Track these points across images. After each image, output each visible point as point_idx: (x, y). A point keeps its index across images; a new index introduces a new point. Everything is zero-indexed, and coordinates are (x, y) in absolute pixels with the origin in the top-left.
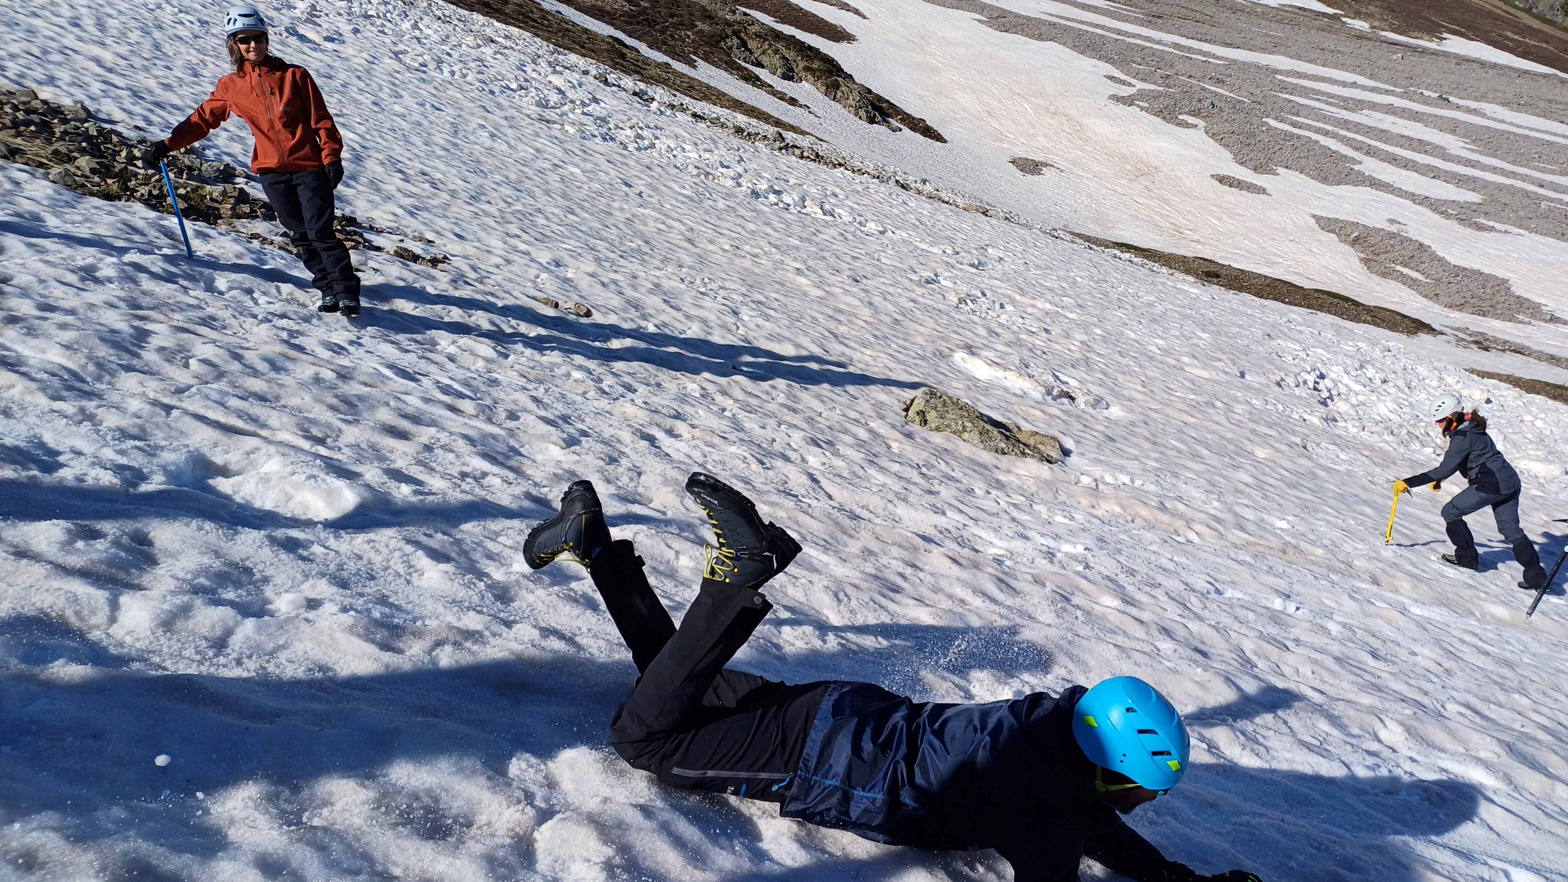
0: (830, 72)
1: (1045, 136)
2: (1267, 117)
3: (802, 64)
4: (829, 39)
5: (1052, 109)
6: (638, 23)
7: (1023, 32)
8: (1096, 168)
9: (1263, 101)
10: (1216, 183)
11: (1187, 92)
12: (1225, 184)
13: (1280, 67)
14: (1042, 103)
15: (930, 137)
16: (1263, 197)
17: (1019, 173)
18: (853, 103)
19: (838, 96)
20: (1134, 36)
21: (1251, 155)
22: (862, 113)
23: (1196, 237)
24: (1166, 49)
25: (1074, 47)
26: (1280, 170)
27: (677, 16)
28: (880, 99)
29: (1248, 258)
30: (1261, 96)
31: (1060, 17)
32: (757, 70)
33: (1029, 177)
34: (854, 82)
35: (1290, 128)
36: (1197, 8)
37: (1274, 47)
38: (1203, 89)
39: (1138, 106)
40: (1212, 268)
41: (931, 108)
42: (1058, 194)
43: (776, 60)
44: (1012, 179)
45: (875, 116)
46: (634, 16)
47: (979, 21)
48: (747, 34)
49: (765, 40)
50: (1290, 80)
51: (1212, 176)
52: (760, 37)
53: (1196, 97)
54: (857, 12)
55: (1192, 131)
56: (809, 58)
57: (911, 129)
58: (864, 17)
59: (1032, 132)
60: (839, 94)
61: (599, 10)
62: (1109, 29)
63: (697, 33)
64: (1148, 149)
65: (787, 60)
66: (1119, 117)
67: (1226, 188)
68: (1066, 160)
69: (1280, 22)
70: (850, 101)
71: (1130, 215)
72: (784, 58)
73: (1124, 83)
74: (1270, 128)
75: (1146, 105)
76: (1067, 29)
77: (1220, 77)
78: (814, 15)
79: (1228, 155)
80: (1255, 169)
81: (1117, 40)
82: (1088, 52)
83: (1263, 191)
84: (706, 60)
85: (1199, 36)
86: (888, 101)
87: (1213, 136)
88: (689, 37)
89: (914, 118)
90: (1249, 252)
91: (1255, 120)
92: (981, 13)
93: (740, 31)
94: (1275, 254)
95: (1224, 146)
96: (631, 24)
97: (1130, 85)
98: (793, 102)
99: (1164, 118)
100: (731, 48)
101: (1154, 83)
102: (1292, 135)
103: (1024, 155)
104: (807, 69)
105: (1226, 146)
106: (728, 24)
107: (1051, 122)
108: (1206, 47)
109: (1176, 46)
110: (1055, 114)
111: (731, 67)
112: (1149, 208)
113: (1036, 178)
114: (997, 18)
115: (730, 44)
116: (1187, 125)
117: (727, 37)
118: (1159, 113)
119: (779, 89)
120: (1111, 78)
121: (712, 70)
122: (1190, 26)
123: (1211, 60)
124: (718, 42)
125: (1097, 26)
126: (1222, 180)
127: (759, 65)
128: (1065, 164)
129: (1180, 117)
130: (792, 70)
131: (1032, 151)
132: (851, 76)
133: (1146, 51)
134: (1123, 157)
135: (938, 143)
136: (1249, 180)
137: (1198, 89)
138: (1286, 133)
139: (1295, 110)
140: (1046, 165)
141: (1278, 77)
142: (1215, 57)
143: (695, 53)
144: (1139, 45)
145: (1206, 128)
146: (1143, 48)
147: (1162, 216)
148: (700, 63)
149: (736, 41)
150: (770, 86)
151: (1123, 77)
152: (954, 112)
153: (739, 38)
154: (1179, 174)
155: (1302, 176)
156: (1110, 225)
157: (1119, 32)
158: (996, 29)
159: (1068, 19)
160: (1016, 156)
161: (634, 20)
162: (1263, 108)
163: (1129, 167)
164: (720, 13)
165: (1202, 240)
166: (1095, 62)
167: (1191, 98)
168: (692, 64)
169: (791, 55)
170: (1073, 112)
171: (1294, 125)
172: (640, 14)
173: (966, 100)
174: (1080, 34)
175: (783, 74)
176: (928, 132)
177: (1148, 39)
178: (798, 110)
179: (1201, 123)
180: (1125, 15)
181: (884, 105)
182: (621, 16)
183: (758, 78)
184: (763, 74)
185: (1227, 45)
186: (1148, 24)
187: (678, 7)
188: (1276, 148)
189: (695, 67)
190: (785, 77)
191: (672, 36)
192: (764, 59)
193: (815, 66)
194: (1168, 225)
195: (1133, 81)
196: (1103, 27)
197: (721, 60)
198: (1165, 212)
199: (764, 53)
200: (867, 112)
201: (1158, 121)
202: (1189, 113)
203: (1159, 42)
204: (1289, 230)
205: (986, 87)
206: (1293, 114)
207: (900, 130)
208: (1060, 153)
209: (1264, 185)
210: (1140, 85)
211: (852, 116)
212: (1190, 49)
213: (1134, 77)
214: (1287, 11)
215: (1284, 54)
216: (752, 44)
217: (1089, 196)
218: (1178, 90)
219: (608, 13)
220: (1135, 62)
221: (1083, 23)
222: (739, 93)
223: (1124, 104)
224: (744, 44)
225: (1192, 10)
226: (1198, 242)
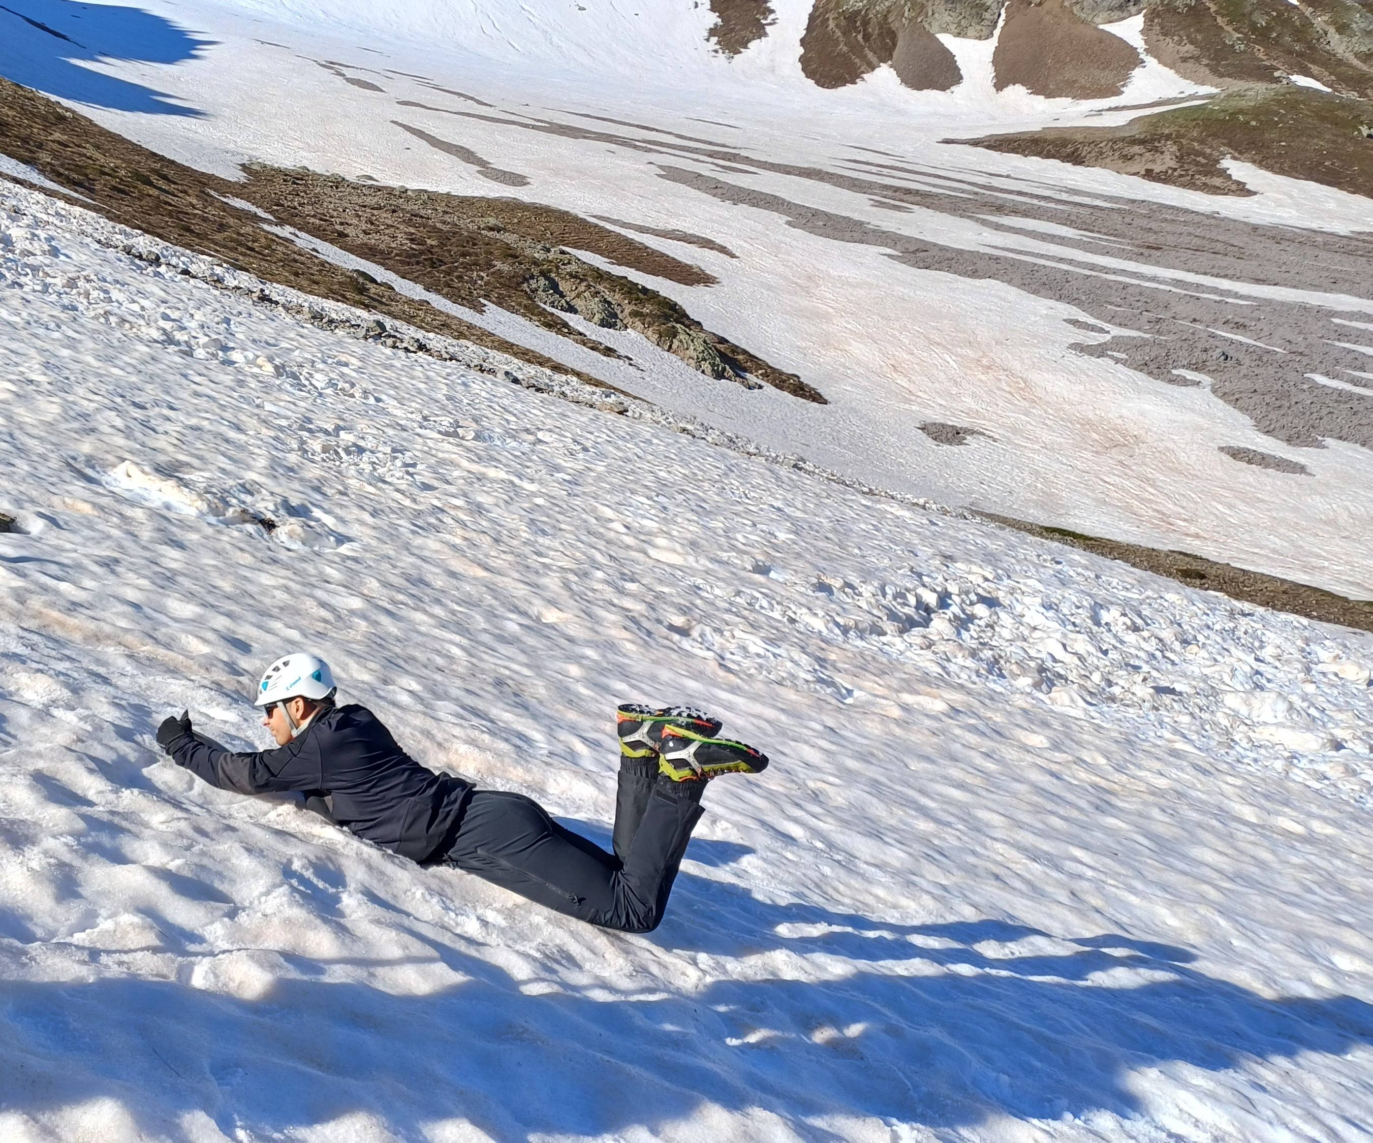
0: (667, 318)
1: (974, 395)
2: (1312, 371)
3: (628, 309)
4: (679, 281)
5: (984, 361)
6: (418, 263)
7: (950, 269)
8: (1046, 437)
9: (1307, 352)
10: (1226, 458)
11: (1189, 342)
12: (1241, 459)
13: (1339, 308)
14: (971, 354)
15: (803, 396)
16: (1300, 477)
17: (930, 443)
18: (694, 355)
19: (674, 346)
20: (1115, 272)
21: (1284, 421)
22: (706, 366)
23: (1193, 529)
24: (1162, 287)
25: (1023, 286)
26: (1329, 441)
27: (470, 255)
28: (735, 349)
29: (1273, 560)
30: (1304, 344)
31: (1008, 250)
32: (567, 316)
33: (946, 447)
34: (702, 330)
35: (1348, 387)
36: (1220, 238)
37: (1334, 284)
38: (1213, 336)
39: (1112, 357)
40: (1196, 566)
41: (814, 363)
42: (987, 469)
43: (595, 304)
44: (920, 449)
45: (724, 369)
46: (414, 256)
47: (889, 256)
48: (558, 274)
49: (582, 280)
50: (1354, 324)
51: (1221, 449)
52: (576, 277)
53: (1200, 345)
54: (723, 250)
55: (1191, 390)
56: (639, 301)
57: (776, 386)
58: (733, 256)
59: (954, 390)
60: (676, 343)
61: (370, 249)
62: (1079, 264)
63: (493, 273)
64: (1124, 412)
65: (609, 303)
66: (1082, 371)
67: (1244, 465)
68: (1002, 426)
69: (1349, 253)
70: (691, 352)
71: (1094, 499)
72: (606, 301)
73: (1093, 328)
74: (1315, 386)
75: (1124, 356)
76: (1014, 264)
77: (1241, 321)
78: (663, 255)
79: (1246, 420)
80: (1289, 441)
81: (1088, 277)
82: (1043, 292)
83: (1301, 469)
84: (499, 304)
85: (1215, 271)
86: (745, 352)
87: (1224, 396)
88: (482, 278)
89: (781, 373)
90: (1274, 551)
91: (1292, 377)
92: (894, 247)
93: (550, 271)
94: (1319, 556)
95: (1241, 409)
96: (408, 264)
97: (1101, 330)
98: (609, 352)
99: (1150, 373)
100: (534, 291)
101: (1139, 329)
102: (1351, 396)
103: (940, 420)
104: (634, 314)
105: (1244, 410)
106: (536, 263)
107: (983, 378)
108: (1225, 284)
109: (1178, 283)
110: (989, 367)
111: (531, 311)
112: (1123, 489)
113: (955, 449)
114: (914, 252)
115: (534, 286)
116: (1185, 382)
117: (532, 277)
118: (1143, 367)
119: (594, 338)
120: (1075, 323)
121: (503, 315)
122: (1204, 259)
123: (1230, 300)
124: (519, 284)
125: (1061, 260)
126: (1236, 454)
127: (571, 309)
128: (1001, 432)
129: (1174, 372)
130: (615, 316)
131: (954, 415)
132: (699, 323)
133: (1130, 290)
134: (1087, 423)
135: (815, 404)
136: (1279, 454)
137: (1204, 335)
138: (1340, 393)
139: (1359, 363)
140: (972, 432)
141: (1336, 321)
142: (1236, 295)
143: (486, 297)
144: (1120, 283)
145: (1213, 385)
146: (1125, 287)
147: (1142, 500)
148: (491, 307)
149: (542, 282)
150: (581, 334)
151: (1092, 321)
152: (844, 366)
153: (547, 278)
154: (1171, 445)
155: (1364, 450)
156: (1062, 511)
157: (1093, 267)
158: (913, 266)
159: (1020, 252)
160: (928, 421)
161: (413, 260)
162: (1305, 360)
163: (1095, 436)
164: (528, 252)
165: (1202, 534)
166: (1052, 303)
167: (1192, 349)
168: (479, 309)
169: (615, 298)
170: (1017, 366)
171: (1356, 382)
172: (422, 253)
173: (859, 350)
174: (1034, 269)
175: (602, 320)
176: (800, 390)
177: (1135, 275)
178: (613, 361)
179: (1206, 379)
180: (1104, 247)
181: (740, 357)
182: (397, 255)
183: (566, 325)
184: (574, 321)
185: (1258, 281)
186: (1139, 257)
187: (474, 244)
188: (1324, 412)
189: (482, 312)
190: (604, 324)
191: (460, 278)
192: (578, 304)
193: (645, 310)
194: (1151, 513)
195: (1106, 326)
196: (1071, 262)
197: (520, 304)
198: (1147, 495)
199: (578, 296)
200: (713, 365)
201: (1141, 378)
202: (1188, 367)
203: (1153, 279)
204: (1341, 522)
205: (893, 336)
206: (1355, 368)
207: (760, 387)
208: (995, 417)
209: (1302, 460)
210: (1116, 331)
211: (691, 370)
212: (1198, 287)
213: (1109, 322)
214: (1364, 241)
215: (1349, 292)
216: (563, 286)
217: (1036, 473)
218: (1175, 337)
219: (382, 252)
220: (1111, 303)
221: (1042, 256)
222: (534, 341)
223: (1092, 355)
224: (554, 286)
225: (1212, 240)
226: (1197, 536)
